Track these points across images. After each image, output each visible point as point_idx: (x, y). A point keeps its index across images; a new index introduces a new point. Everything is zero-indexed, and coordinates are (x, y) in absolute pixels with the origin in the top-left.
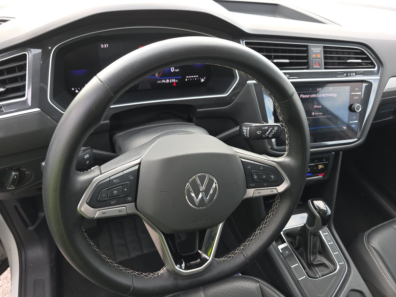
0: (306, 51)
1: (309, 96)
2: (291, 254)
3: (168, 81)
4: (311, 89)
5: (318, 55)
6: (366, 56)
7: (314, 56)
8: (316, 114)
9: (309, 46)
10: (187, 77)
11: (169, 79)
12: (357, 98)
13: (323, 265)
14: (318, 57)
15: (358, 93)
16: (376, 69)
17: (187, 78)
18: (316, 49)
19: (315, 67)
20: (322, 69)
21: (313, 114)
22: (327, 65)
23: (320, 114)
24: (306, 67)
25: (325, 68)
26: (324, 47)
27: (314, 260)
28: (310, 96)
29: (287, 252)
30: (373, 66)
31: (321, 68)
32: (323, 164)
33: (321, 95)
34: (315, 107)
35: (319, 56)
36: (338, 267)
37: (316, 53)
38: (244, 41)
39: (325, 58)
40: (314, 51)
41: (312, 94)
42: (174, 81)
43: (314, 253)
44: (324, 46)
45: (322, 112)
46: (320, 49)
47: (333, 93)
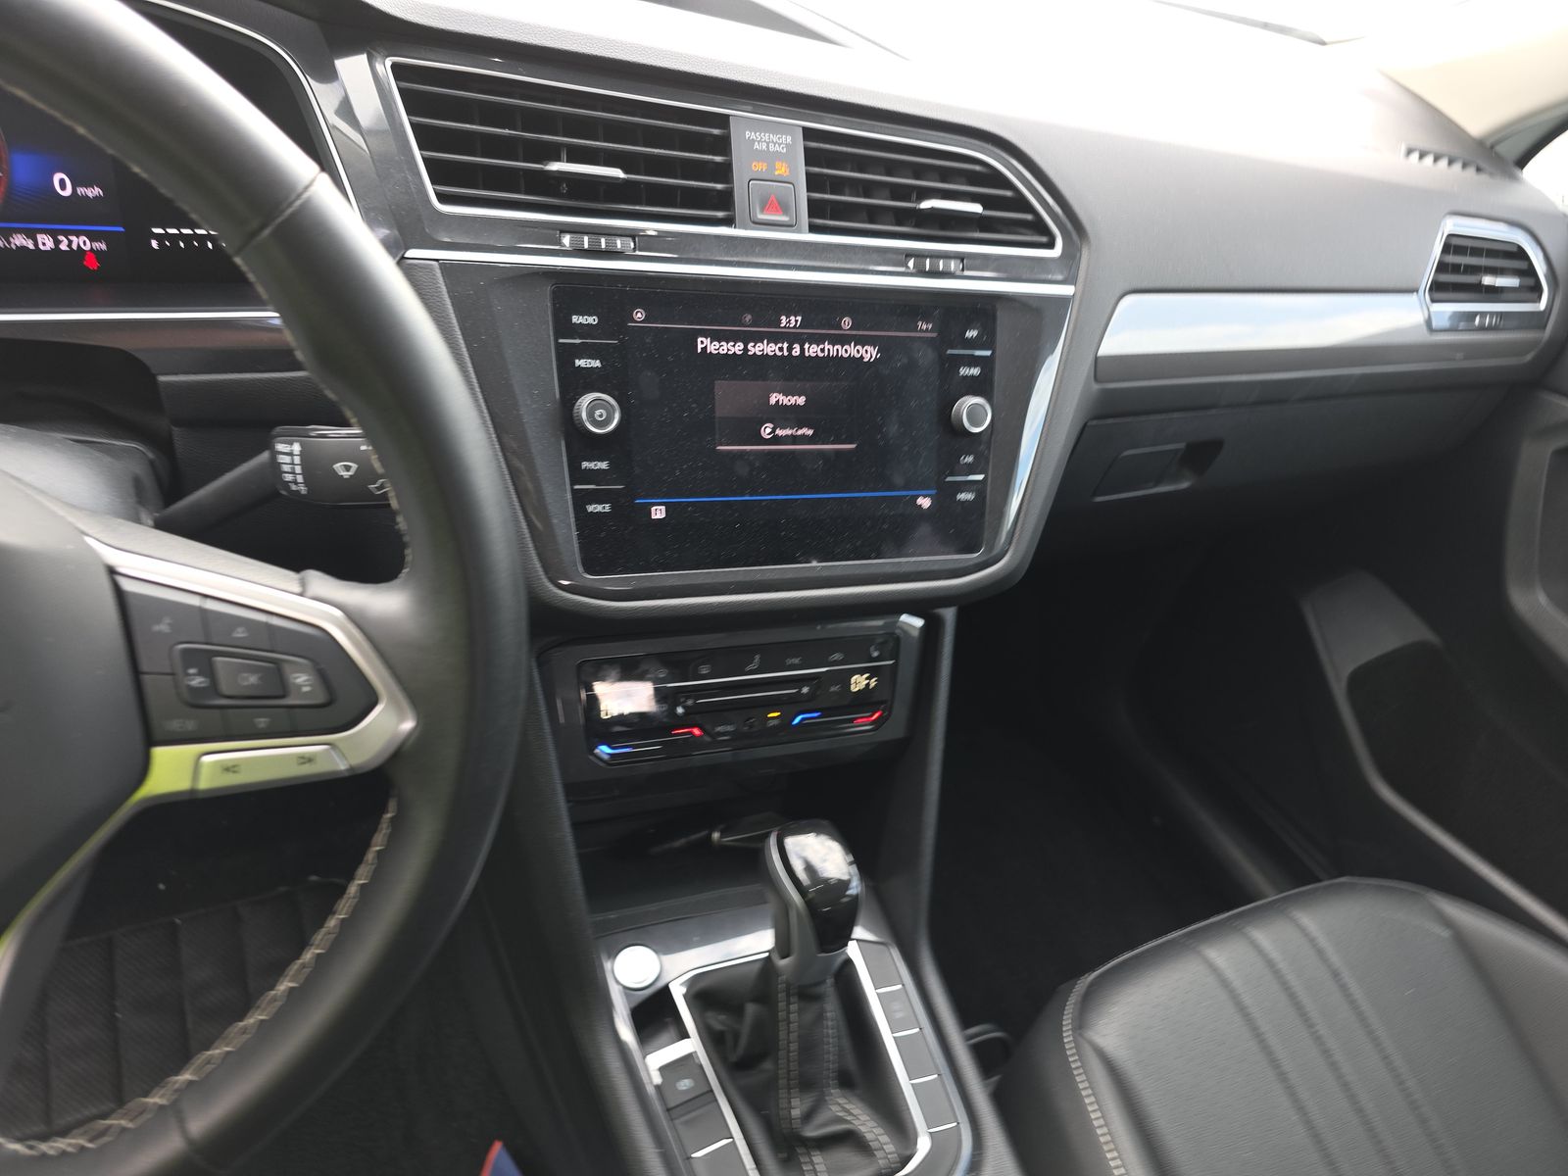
0: (723, 145)
1: (740, 346)
2: (707, 1092)
3: (46, 242)
4: (748, 318)
5: (778, 165)
6: (1009, 193)
7: (759, 167)
8: (779, 432)
9: (732, 122)
10: (158, 231)
11: (54, 234)
12: (975, 371)
13: (849, 1139)
14: (777, 173)
15: (978, 353)
16: (1057, 252)
17: (157, 237)
18: (766, 137)
19: (761, 217)
20: (799, 231)
21: (768, 430)
22: (821, 214)
23: (800, 432)
24: (720, 214)
25: (813, 229)
26: (808, 134)
27: (808, 1117)
28: (746, 349)
29: (685, 1084)
30: (1044, 239)
31: (791, 226)
32: (873, 672)
33: (802, 350)
34: (773, 401)
35: (781, 170)
36: (924, 1145)
37: (770, 157)
38: (389, 62)
39: (813, 182)
40: (756, 146)
41: (758, 338)
42: (82, 242)
43: (807, 1084)
44: (805, 130)
45: (810, 428)
46: (789, 139)
47: (861, 341)
